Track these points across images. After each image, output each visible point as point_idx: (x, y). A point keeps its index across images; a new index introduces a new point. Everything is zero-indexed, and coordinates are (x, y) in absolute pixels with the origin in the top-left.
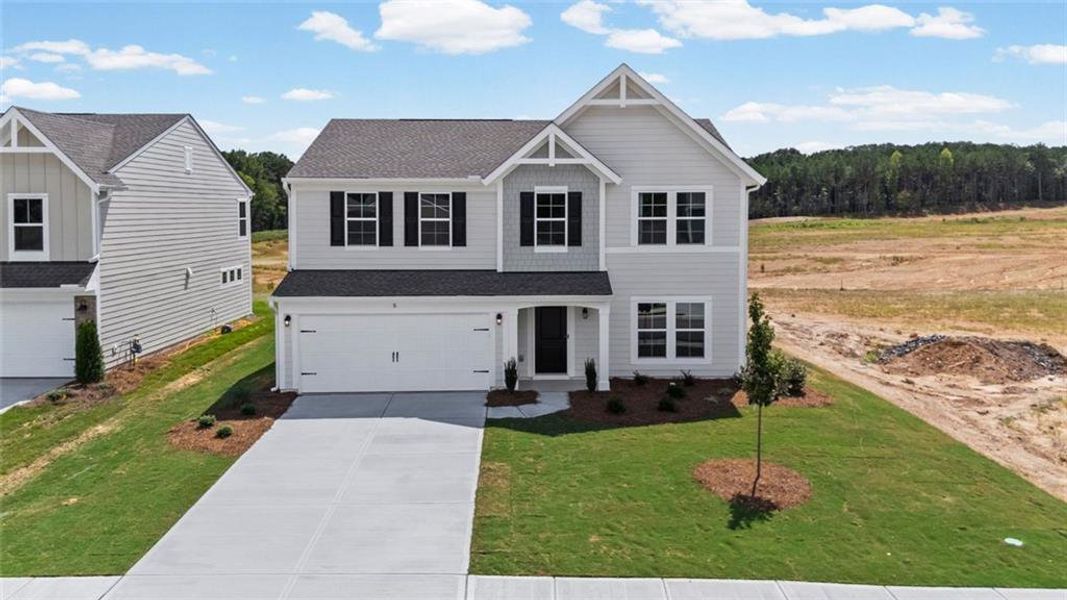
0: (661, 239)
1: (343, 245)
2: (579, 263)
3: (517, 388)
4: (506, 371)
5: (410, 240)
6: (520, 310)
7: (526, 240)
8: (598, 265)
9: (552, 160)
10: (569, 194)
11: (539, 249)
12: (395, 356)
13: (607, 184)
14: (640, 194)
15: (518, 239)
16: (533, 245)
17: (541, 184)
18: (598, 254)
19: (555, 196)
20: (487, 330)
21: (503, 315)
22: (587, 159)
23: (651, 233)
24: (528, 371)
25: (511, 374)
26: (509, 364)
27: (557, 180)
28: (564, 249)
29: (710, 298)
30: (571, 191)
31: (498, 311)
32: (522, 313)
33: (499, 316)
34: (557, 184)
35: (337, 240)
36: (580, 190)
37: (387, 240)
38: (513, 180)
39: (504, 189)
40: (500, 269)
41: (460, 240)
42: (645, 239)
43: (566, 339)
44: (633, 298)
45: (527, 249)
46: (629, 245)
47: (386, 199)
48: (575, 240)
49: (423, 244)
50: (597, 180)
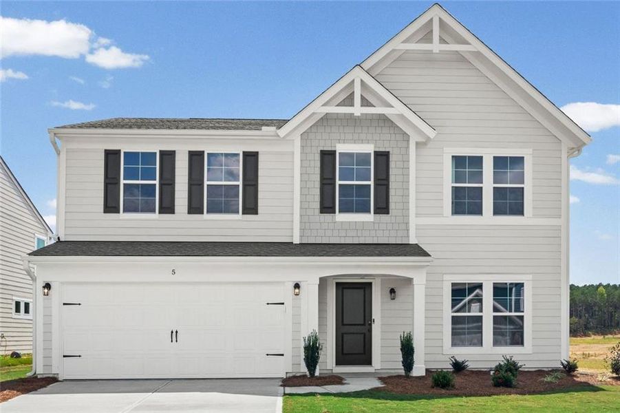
0: (477, 210)
1: (119, 212)
2: (386, 233)
3: (317, 374)
4: (305, 348)
5: (195, 207)
6: (321, 279)
7: (327, 207)
8: (408, 237)
9: (357, 110)
10: (376, 153)
11: (341, 217)
12: (174, 335)
13: (417, 144)
14: (453, 157)
15: (317, 205)
16: (335, 213)
17: (344, 141)
18: (407, 223)
19: (359, 155)
20: (283, 304)
21: (301, 285)
22: (395, 110)
23: (466, 202)
24: (328, 361)
25: (312, 353)
26: (309, 340)
27: (363, 136)
28: (369, 217)
29: (530, 277)
30: (377, 150)
31: (297, 280)
32: (323, 282)
33: (297, 286)
34: (362, 142)
35: (110, 206)
36: (387, 150)
37: (168, 207)
38: (312, 136)
39: (302, 147)
40: (296, 241)
41: (251, 208)
42: (458, 209)
43: (371, 325)
44: (446, 277)
45: (328, 217)
46: (441, 215)
47: (168, 157)
48: (383, 208)
49: (208, 212)
50: (406, 137)
